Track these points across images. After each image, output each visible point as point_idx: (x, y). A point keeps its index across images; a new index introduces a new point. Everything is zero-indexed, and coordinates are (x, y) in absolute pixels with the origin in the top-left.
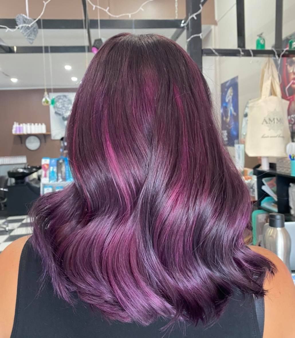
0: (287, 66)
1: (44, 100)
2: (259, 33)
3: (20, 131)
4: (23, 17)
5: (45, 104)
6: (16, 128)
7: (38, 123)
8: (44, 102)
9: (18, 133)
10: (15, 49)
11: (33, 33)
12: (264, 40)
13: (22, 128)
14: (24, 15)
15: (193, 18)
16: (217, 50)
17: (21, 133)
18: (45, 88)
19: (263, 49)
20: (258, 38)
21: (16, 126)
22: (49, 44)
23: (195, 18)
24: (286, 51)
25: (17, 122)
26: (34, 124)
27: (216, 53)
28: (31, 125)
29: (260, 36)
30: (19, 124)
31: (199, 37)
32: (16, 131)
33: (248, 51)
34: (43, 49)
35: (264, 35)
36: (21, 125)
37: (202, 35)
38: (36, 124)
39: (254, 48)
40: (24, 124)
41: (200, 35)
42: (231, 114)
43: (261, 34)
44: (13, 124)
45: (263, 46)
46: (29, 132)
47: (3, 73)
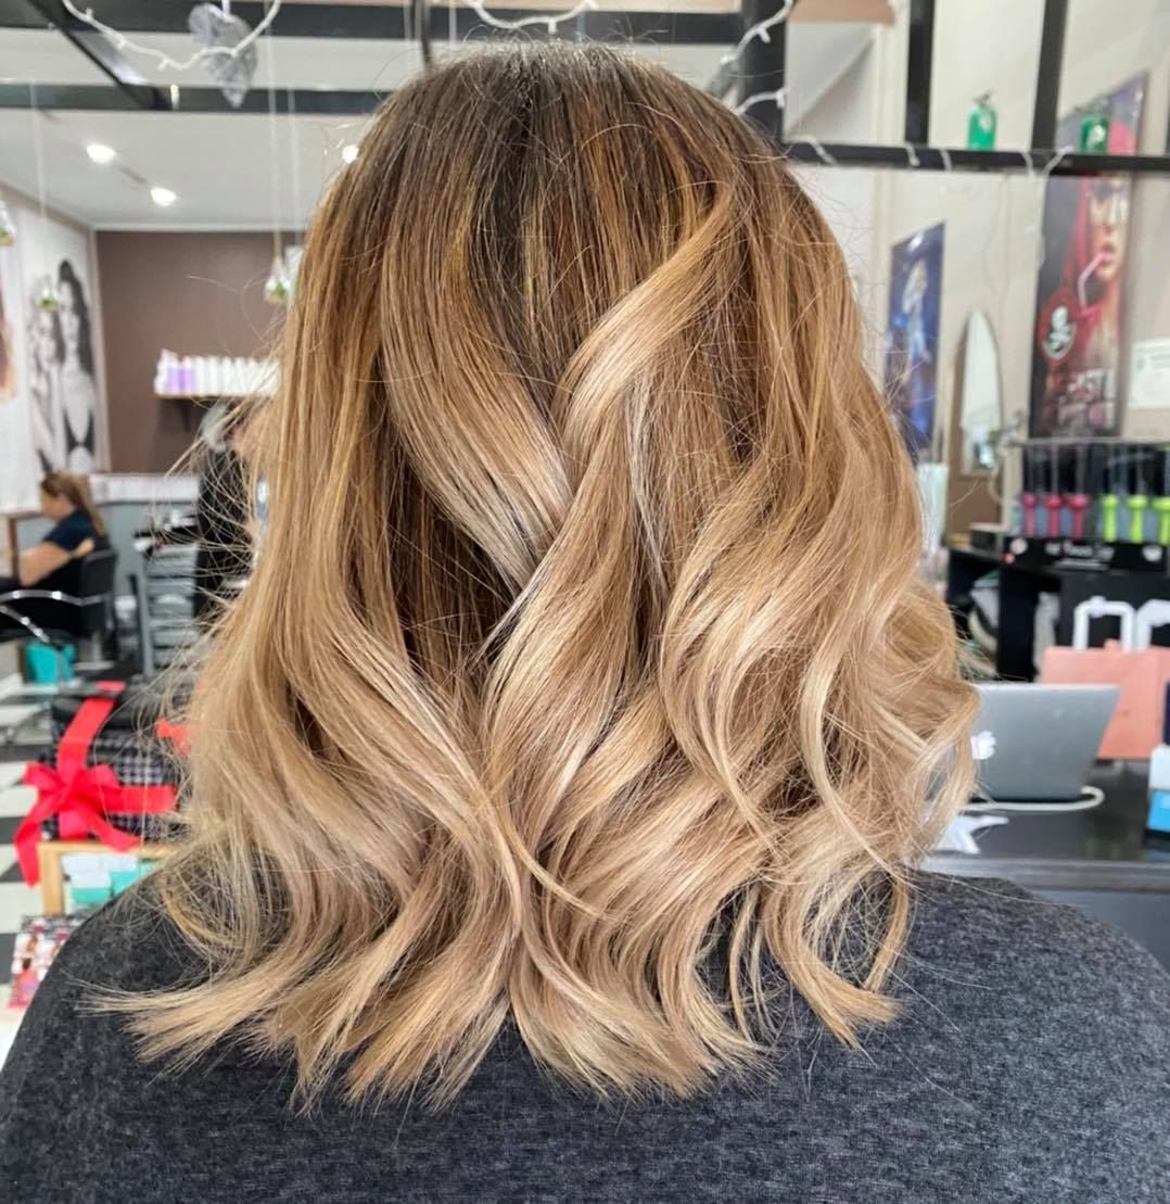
0: (1089, 201)
1: (271, 285)
2: (980, 93)
3: (182, 385)
4: (213, 16)
5: (276, 299)
6: (170, 371)
7: (246, 355)
8: (273, 293)
9: (175, 392)
10: (175, 96)
11: (241, 66)
12: (993, 116)
13: (192, 372)
14: (213, 9)
15: (757, 38)
16: (829, 148)
17: (189, 392)
18: (276, 227)
19: (986, 148)
20: (975, 108)
21: (167, 364)
22: (292, 83)
23: (766, 38)
24: (1066, 157)
25: (171, 349)
26: (233, 361)
27: (828, 159)
28: (220, 362)
29: (983, 102)
30: (180, 359)
31: (774, 102)
32: (168, 385)
33: (936, 153)
34: (272, 100)
35: (994, 101)
36: (188, 363)
37: (785, 97)
38: (239, 362)
39: (960, 142)
40: (200, 361)
41: (779, 96)
42: (917, 359)
43: (986, 97)
44: (158, 358)
45: (991, 136)
46: (214, 391)
47: (126, 171)
